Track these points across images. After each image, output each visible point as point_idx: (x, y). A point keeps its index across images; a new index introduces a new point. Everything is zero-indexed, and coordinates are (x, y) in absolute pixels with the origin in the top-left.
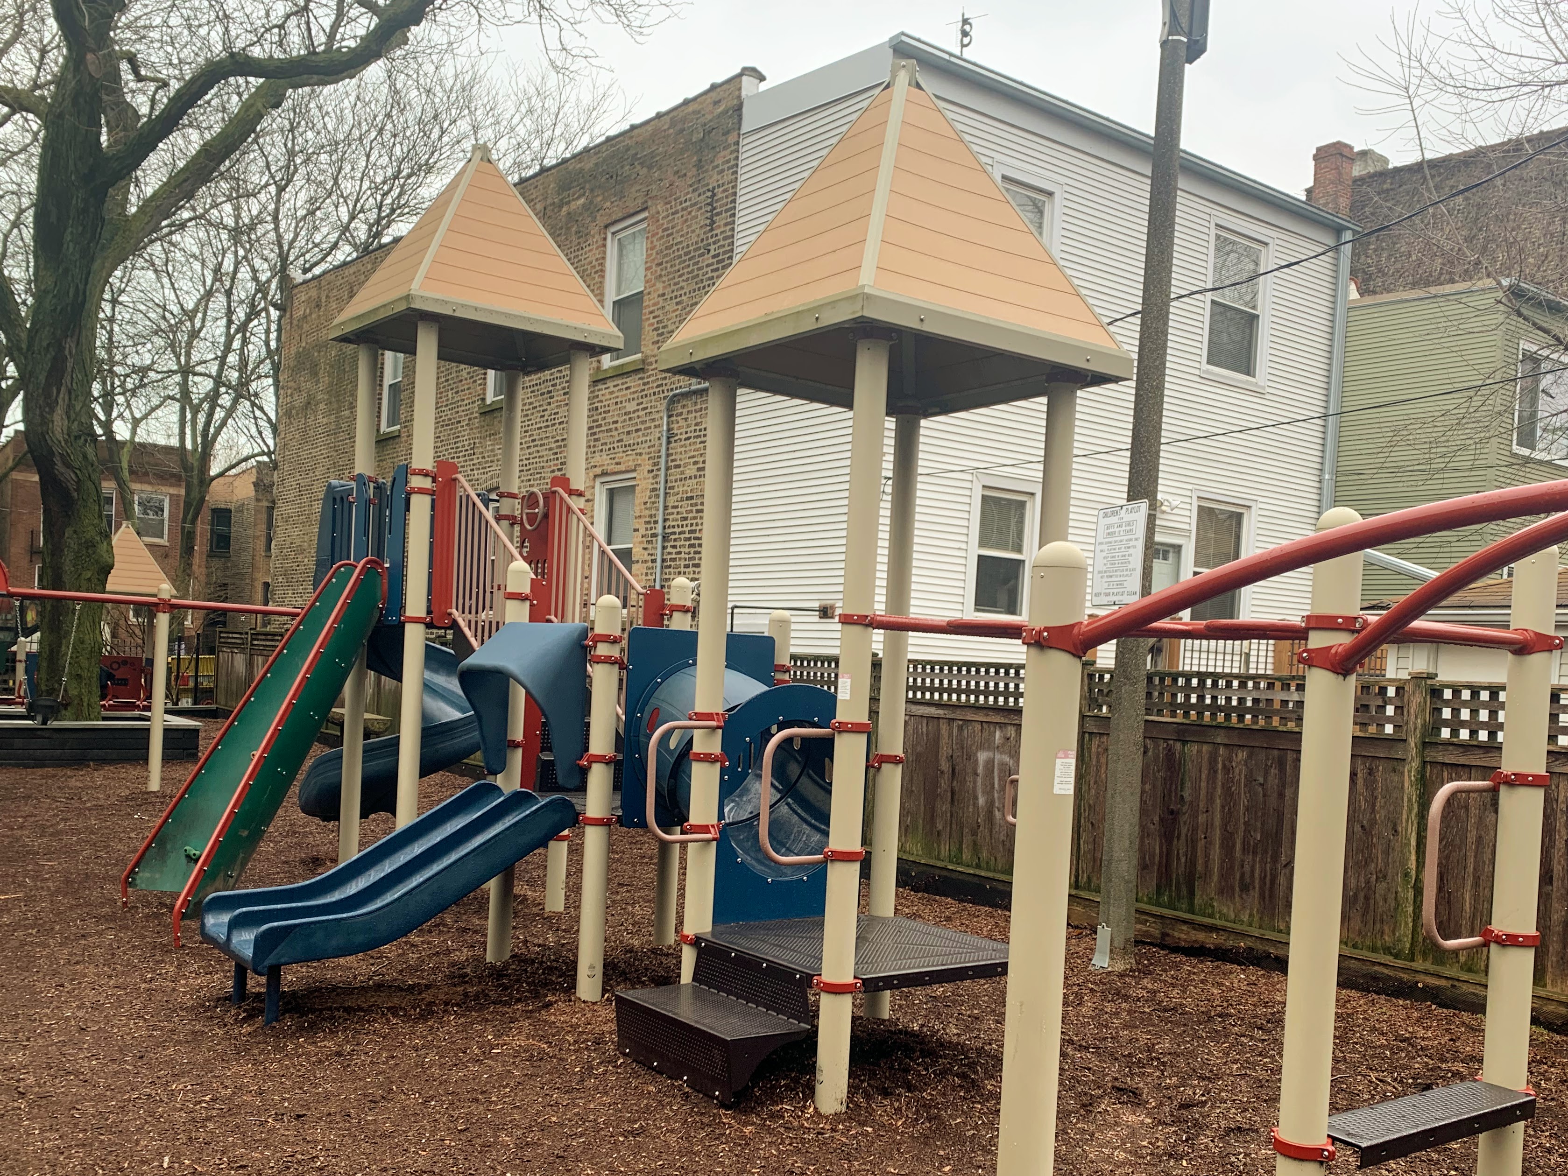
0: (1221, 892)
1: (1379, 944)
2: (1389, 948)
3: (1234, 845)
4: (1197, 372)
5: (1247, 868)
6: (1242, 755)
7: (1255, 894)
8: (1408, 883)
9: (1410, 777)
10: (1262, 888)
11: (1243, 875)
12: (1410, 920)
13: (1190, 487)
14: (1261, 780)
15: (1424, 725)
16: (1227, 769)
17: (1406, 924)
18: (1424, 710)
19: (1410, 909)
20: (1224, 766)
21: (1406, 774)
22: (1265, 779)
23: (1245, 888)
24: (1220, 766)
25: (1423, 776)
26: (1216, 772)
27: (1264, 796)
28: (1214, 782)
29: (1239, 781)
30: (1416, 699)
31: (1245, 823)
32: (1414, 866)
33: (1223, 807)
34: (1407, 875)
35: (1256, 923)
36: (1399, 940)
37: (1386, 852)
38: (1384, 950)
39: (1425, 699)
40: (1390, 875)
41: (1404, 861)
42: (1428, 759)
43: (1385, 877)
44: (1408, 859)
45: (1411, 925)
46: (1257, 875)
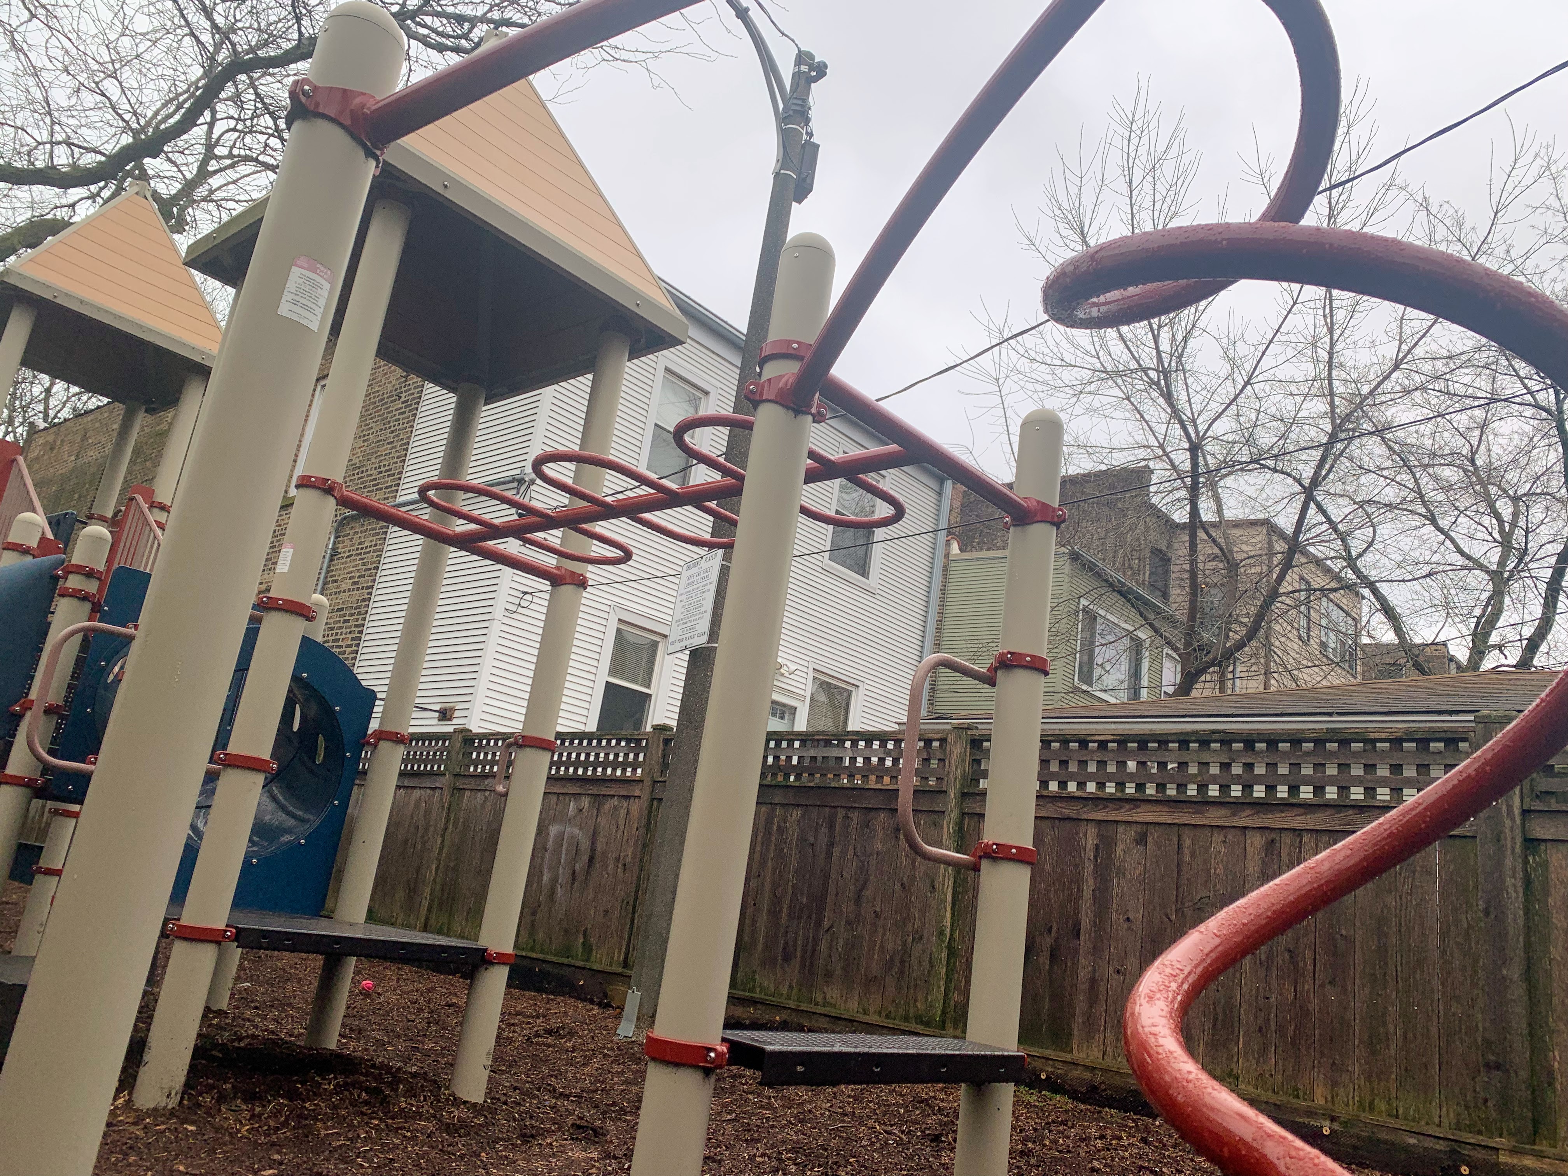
0: (763, 964)
1: (912, 1013)
2: (921, 1016)
3: (781, 911)
4: (820, 564)
5: (791, 935)
6: (797, 814)
7: (796, 963)
8: (943, 942)
9: (948, 829)
10: (803, 957)
11: (786, 944)
12: (942, 983)
13: (808, 659)
14: (812, 840)
15: (963, 776)
16: (781, 830)
17: (939, 987)
18: (963, 760)
19: (943, 971)
20: (779, 827)
21: (945, 826)
22: (816, 839)
23: (787, 957)
24: (775, 827)
25: (961, 828)
26: (770, 834)
27: (813, 856)
28: (769, 845)
29: (791, 843)
30: (957, 750)
31: (793, 886)
32: (949, 924)
33: (774, 869)
34: (941, 933)
35: (794, 995)
36: (931, 1006)
37: (923, 911)
38: (916, 1019)
39: (965, 749)
40: (926, 936)
41: (940, 919)
42: (966, 810)
43: (921, 938)
44: (944, 917)
45: (943, 988)
46: (799, 942)
